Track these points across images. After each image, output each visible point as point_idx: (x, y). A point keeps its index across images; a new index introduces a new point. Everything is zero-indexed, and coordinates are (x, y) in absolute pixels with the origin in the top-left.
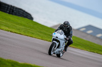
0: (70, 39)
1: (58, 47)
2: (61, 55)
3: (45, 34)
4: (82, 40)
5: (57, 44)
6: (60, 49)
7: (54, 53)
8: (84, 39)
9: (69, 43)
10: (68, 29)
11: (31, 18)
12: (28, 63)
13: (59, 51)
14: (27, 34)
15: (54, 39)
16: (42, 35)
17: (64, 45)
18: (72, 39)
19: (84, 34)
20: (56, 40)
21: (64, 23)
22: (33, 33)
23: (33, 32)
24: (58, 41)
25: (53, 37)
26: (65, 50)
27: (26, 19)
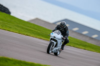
0: (66, 39)
1: (56, 46)
2: (58, 53)
3: (22, 28)
5: (55, 43)
6: (57, 48)
7: (52, 52)
9: (66, 42)
11: (9, 13)
12: (6, 57)
13: (57, 50)
14: (5, 28)
15: (52, 39)
16: (19, 28)
17: (61, 45)
18: (68, 38)
20: (54, 40)
21: (61, 24)
22: (10, 28)
23: (10, 26)
24: (56, 41)
25: (51, 37)
26: (62, 48)
27: (4, 13)
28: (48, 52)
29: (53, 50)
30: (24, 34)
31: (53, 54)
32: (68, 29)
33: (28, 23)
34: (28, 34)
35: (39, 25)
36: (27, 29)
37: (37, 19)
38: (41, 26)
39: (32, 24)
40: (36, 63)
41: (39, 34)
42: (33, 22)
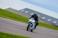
1: (31, 27)
2: (33, 30)
4: (22, 17)
5: (31, 25)
8: (24, 16)
10: (36, 17)
13: (32, 29)
19: (23, 13)
21: (34, 14)
24: (32, 24)
26: (35, 28)
28: (28, 30)
29: (30, 29)
30: (2, 17)
31: (30, 31)
32: (38, 17)
33: (4, 10)
34: (5, 17)
35: (11, 12)
36: (4, 14)
37: (10, 8)
38: (12, 12)
39: (7, 11)
40: (9, 34)
41: (11, 17)
42: (7, 10)
